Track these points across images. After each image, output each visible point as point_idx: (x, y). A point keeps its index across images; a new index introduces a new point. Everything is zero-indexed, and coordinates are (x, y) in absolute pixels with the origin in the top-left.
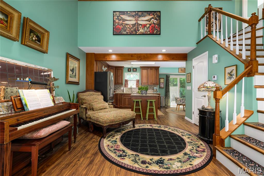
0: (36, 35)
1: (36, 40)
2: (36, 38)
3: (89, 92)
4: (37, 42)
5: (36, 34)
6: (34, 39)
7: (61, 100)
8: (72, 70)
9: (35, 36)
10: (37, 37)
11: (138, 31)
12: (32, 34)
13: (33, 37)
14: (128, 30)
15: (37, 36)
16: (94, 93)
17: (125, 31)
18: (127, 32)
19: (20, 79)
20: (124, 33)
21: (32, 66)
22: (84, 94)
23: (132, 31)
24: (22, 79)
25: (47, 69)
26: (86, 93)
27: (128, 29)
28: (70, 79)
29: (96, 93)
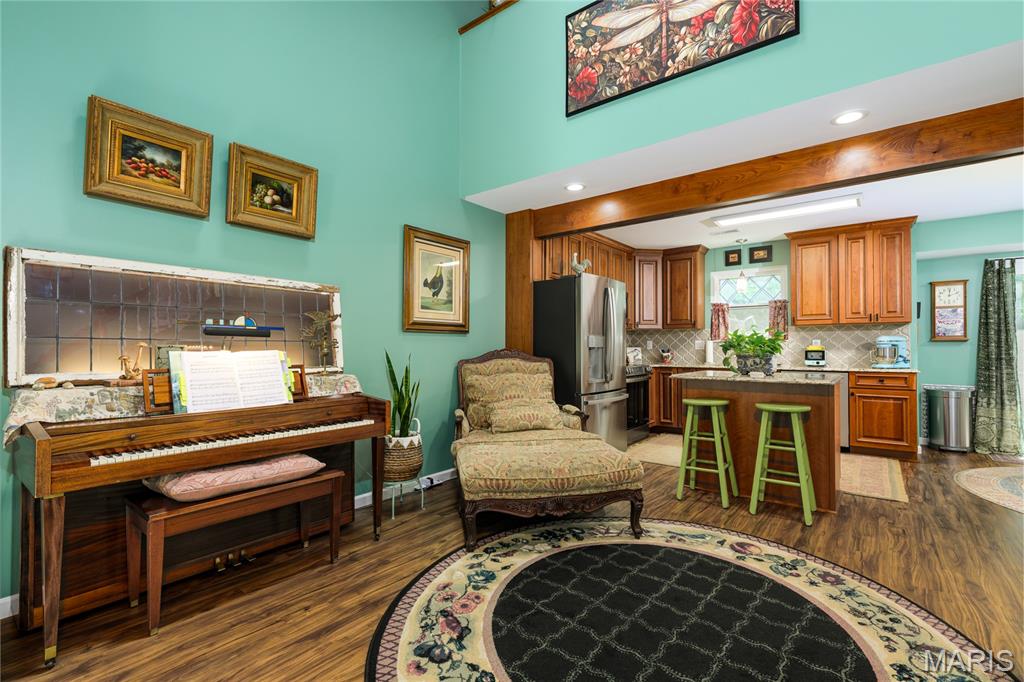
0: (273, 188)
1: (274, 203)
2: (276, 198)
3: (500, 361)
4: (281, 208)
5: (275, 185)
6: (268, 200)
7: (348, 385)
8: (435, 284)
9: (270, 192)
10: (277, 194)
11: (670, 63)
12: (260, 187)
13: (266, 195)
14: (625, 74)
15: (280, 191)
16: (522, 363)
17: (612, 81)
18: (621, 86)
19: (216, 322)
20: (609, 92)
21: (260, 280)
22: (480, 366)
23: (643, 73)
24: (222, 322)
25: (317, 287)
26: (487, 364)
27: (627, 69)
28: (419, 315)
29: (528, 364)
